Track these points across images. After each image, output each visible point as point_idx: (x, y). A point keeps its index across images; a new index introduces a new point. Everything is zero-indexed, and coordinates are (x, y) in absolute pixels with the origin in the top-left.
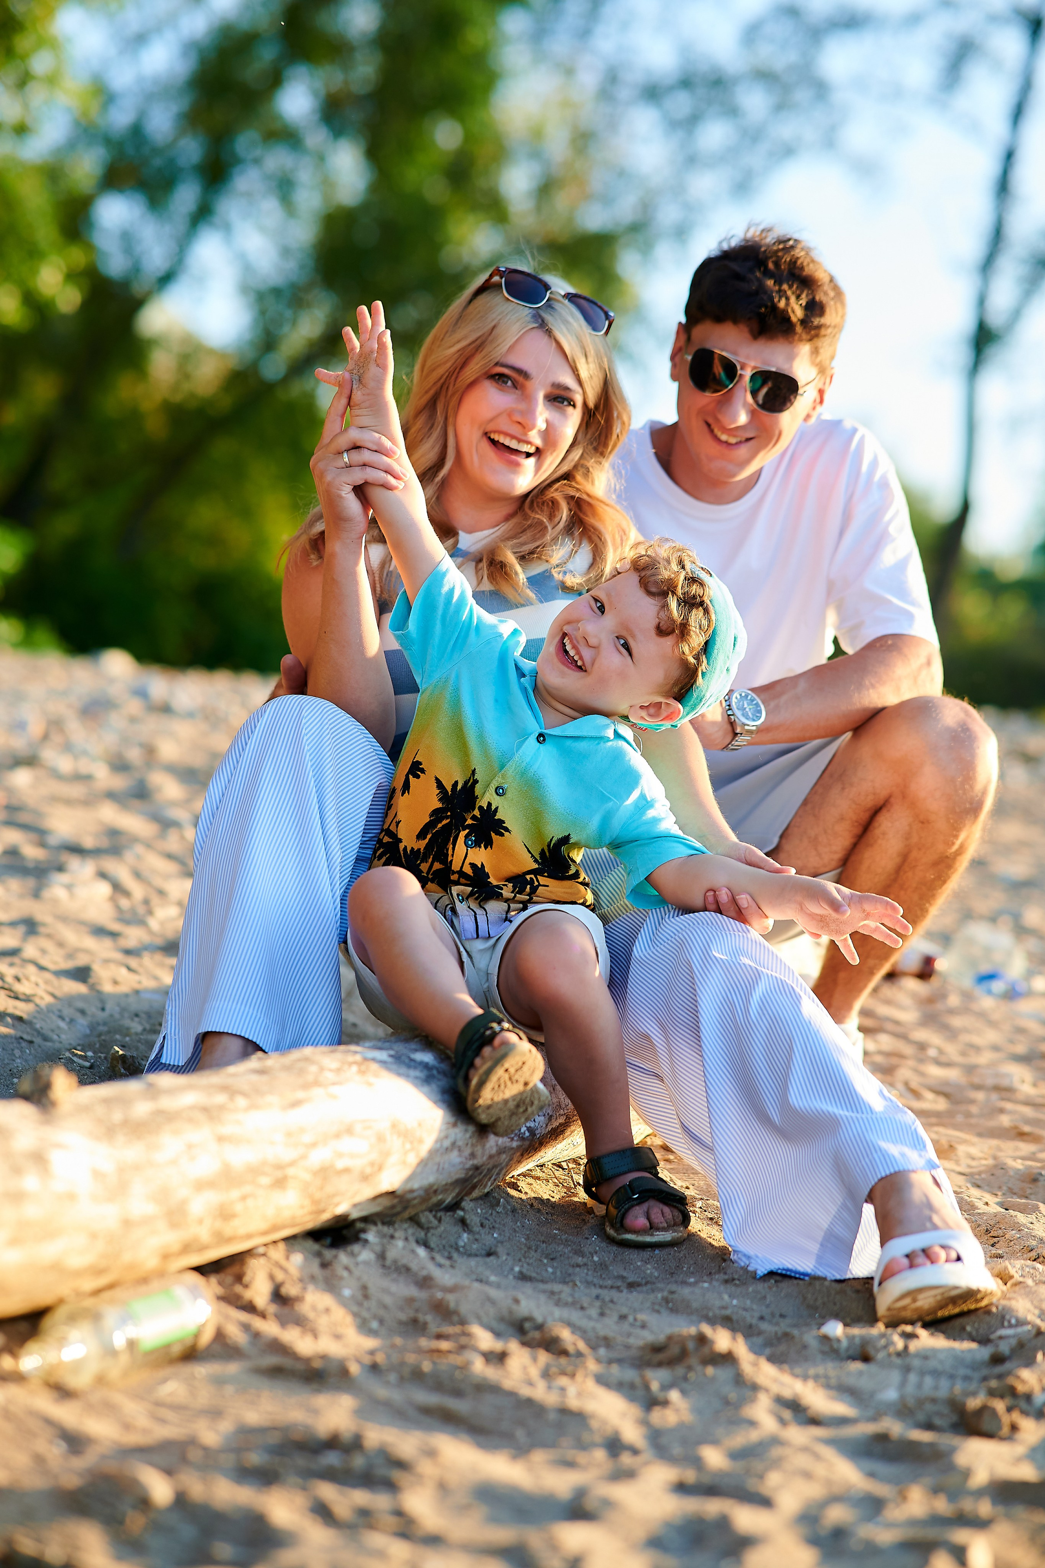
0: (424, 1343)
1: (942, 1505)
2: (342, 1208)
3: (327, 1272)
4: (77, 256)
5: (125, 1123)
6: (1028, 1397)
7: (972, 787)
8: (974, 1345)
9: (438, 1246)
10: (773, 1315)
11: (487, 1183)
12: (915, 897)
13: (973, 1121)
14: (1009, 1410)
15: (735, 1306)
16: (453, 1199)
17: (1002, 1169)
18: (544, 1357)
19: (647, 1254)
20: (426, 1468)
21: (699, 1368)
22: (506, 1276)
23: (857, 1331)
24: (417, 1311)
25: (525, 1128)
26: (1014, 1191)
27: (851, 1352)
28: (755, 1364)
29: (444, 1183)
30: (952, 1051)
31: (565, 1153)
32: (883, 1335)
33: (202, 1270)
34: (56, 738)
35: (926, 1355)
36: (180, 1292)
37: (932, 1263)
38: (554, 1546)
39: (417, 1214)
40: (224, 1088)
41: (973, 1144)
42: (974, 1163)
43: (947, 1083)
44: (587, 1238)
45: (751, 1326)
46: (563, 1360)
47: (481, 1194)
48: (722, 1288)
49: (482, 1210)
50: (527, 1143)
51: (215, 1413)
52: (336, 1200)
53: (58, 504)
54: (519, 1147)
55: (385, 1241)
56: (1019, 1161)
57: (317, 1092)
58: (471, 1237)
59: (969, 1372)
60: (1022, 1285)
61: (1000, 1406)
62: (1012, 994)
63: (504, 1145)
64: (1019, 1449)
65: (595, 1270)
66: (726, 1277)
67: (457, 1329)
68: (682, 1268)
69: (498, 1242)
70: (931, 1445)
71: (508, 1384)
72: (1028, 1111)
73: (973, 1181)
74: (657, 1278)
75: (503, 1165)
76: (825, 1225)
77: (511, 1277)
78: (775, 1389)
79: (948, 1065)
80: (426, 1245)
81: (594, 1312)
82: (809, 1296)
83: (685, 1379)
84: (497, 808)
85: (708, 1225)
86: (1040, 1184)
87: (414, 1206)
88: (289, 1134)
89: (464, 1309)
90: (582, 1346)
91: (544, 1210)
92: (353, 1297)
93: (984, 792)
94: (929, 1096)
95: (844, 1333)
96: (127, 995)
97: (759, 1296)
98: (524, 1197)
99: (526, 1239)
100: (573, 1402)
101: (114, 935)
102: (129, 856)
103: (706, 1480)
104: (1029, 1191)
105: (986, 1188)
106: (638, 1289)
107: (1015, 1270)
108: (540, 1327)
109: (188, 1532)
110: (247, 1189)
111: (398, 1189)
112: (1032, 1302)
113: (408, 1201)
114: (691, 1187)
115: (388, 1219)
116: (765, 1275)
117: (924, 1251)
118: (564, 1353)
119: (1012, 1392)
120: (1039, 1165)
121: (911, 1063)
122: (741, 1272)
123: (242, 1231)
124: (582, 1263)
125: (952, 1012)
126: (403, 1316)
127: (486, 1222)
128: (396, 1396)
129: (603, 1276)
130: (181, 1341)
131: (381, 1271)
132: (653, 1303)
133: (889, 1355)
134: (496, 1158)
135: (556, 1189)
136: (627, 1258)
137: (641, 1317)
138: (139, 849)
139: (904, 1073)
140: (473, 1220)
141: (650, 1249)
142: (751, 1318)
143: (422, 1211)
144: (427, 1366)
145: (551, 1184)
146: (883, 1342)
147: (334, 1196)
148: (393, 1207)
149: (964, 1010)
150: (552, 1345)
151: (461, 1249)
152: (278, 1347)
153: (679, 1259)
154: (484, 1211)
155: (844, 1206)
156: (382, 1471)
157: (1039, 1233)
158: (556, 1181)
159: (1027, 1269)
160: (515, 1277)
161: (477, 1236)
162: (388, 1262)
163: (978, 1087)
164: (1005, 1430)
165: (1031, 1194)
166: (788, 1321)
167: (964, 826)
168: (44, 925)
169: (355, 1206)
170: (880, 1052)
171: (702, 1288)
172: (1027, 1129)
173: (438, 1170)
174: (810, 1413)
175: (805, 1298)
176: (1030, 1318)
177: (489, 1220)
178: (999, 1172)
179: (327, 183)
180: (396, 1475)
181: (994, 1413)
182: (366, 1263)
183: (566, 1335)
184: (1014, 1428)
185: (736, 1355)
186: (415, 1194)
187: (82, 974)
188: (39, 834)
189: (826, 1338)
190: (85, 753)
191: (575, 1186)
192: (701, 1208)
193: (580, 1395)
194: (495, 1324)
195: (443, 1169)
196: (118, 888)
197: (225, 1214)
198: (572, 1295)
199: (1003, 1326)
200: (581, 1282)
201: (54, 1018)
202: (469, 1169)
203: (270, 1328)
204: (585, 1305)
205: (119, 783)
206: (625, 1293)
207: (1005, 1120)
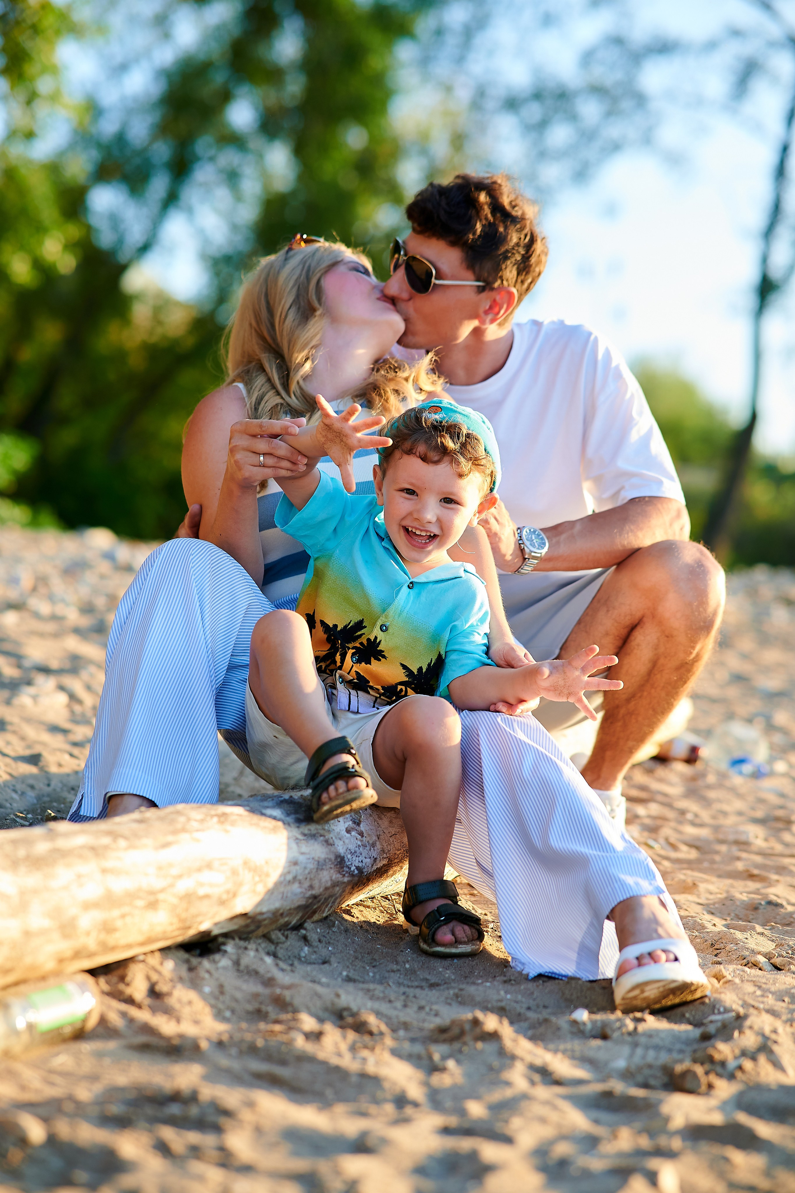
0: (262, 1026)
1: (644, 1142)
2: (205, 926)
3: (193, 974)
4: (74, 231)
5: (28, 858)
6: (723, 1064)
7: (705, 610)
8: (689, 1027)
9: (284, 956)
10: (538, 1006)
11: (325, 909)
12: (663, 694)
13: (715, 866)
14: (707, 1073)
15: (508, 999)
16: (298, 921)
17: (731, 900)
18: (351, 1035)
19: (447, 962)
20: (246, 1115)
21: (471, 1043)
22: (336, 979)
23: (599, 1017)
24: (261, 1003)
25: (355, 867)
26: (740, 917)
27: (593, 1033)
28: (515, 1041)
29: (288, 908)
30: (705, 816)
31: (390, 888)
32: (619, 1020)
33: (93, 972)
34: (42, 590)
35: (650, 1035)
36: (71, 987)
37: (655, 962)
38: (338, 1172)
39: (269, 933)
40: (109, 833)
41: (713, 883)
42: (711, 897)
43: (698, 839)
44: (402, 951)
45: (519, 1014)
46: (367, 1038)
47: (320, 917)
48: (501, 987)
49: (321, 930)
50: (356, 879)
51: (94, 1078)
52: (199, 919)
53: (64, 420)
54: (349, 882)
55: (240, 951)
56: (745, 894)
57: (184, 836)
58: (311, 950)
59: (683, 1047)
60: (730, 983)
61: (699, 1070)
62: (757, 775)
63: (337, 880)
64: (713, 1102)
65: (406, 975)
66: (505, 979)
67: (289, 1016)
68: (474, 973)
69: (332, 954)
70: (645, 1099)
71: (321, 1055)
72: (758, 859)
73: (709, 909)
74: (453, 980)
75: (337, 895)
76: (579, 939)
77: (340, 979)
78: (529, 1058)
79: (701, 825)
80: (275, 955)
81: (399, 1004)
82: (567, 992)
83: (460, 1051)
84: (380, 641)
85: (497, 941)
86: (760, 911)
87: (266, 926)
88: (160, 868)
89: (297, 1002)
90: (384, 1028)
91: (371, 930)
92: (212, 993)
93: (715, 614)
94: (684, 848)
95: (589, 1018)
96: (68, 775)
97: (528, 992)
98: (355, 920)
99: (354, 952)
100: (371, 1068)
101: (65, 732)
102: (84, 675)
103: (466, 1125)
104: (751, 917)
105: (718, 914)
106: (437, 988)
107: (728, 972)
108: (354, 1015)
109: (56, 1163)
110: (126, 909)
111: (250, 912)
112: (737, 995)
113: (260, 922)
114: (488, 914)
115: (245, 936)
116: (535, 977)
117: (650, 954)
118: (371, 1033)
119: (711, 1059)
120: (759, 897)
121: (673, 824)
122: (517, 975)
123: (123, 942)
124: (395, 969)
125: (709, 787)
126: (250, 1008)
127: (322, 938)
128: (236, 1065)
129: (412, 979)
130: (71, 1024)
131: (236, 974)
132: (447, 998)
133: (622, 1034)
134: (331, 890)
135: (381, 915)
136: (432, 965)
137: (435, 1007)
138: (92, 669)
139: (667, 831)
140: (313, 937)
141: (450, 959)
142: (520, 1008)
143: (273, 930)
144: (260, 1043)
145: (377, 911)
146: (618, 1024)
147: (197, 916)
148: (247, 926)
149: (720, 786)
150: (360, 1028)
151: (303, 959)
152: (147, 1029)
153: (472, 967)
154: (322, 931)
155: (592, 924)
156: (212, 1118)
157: (752, 946)
158: (382, 909)
159: (738, 972)
160: (343, 980)
161: (316, 949)
162: (242, 968)
163: (722, 842)
164: (704, 1088)
165: (753, 919)
166: (549, 1010)
167: (700, 639)
168: (11, 724)
169: (216, 924)
170: (649, 817)
171: (486, 986)
172: (756, 872)
173: (282, 898)
174: (556, 1076)
175: (563, 994)
176: (734, 1007)
177: (326, 937)
178: (728, 903)
179: (265, 176)
180: (223, 1121)
181: (695, 1075)
182: (225, 968)
183: (372, 1020)
184: (710, 1086)
185: (500, 1034)
186: (265, 916)
187: (34, 759)
188: (17, 658)
189: (575, 1022)
190: (63, 601)
191: (397, 912)
192: (492, 928)
193: (377, 1063)
194: (321, 1013)
195: (287, 897)
196: (73, 697)
197: (108, 928)
198: (383, 992)
199: (714, 1013)
200: (393, 983)
201: (9, 791)
202: (309, 898)
203: (143, 1016)
204: (392, 999)
205: (85, 622)
206: (427, 991)
207: (740, 866)
